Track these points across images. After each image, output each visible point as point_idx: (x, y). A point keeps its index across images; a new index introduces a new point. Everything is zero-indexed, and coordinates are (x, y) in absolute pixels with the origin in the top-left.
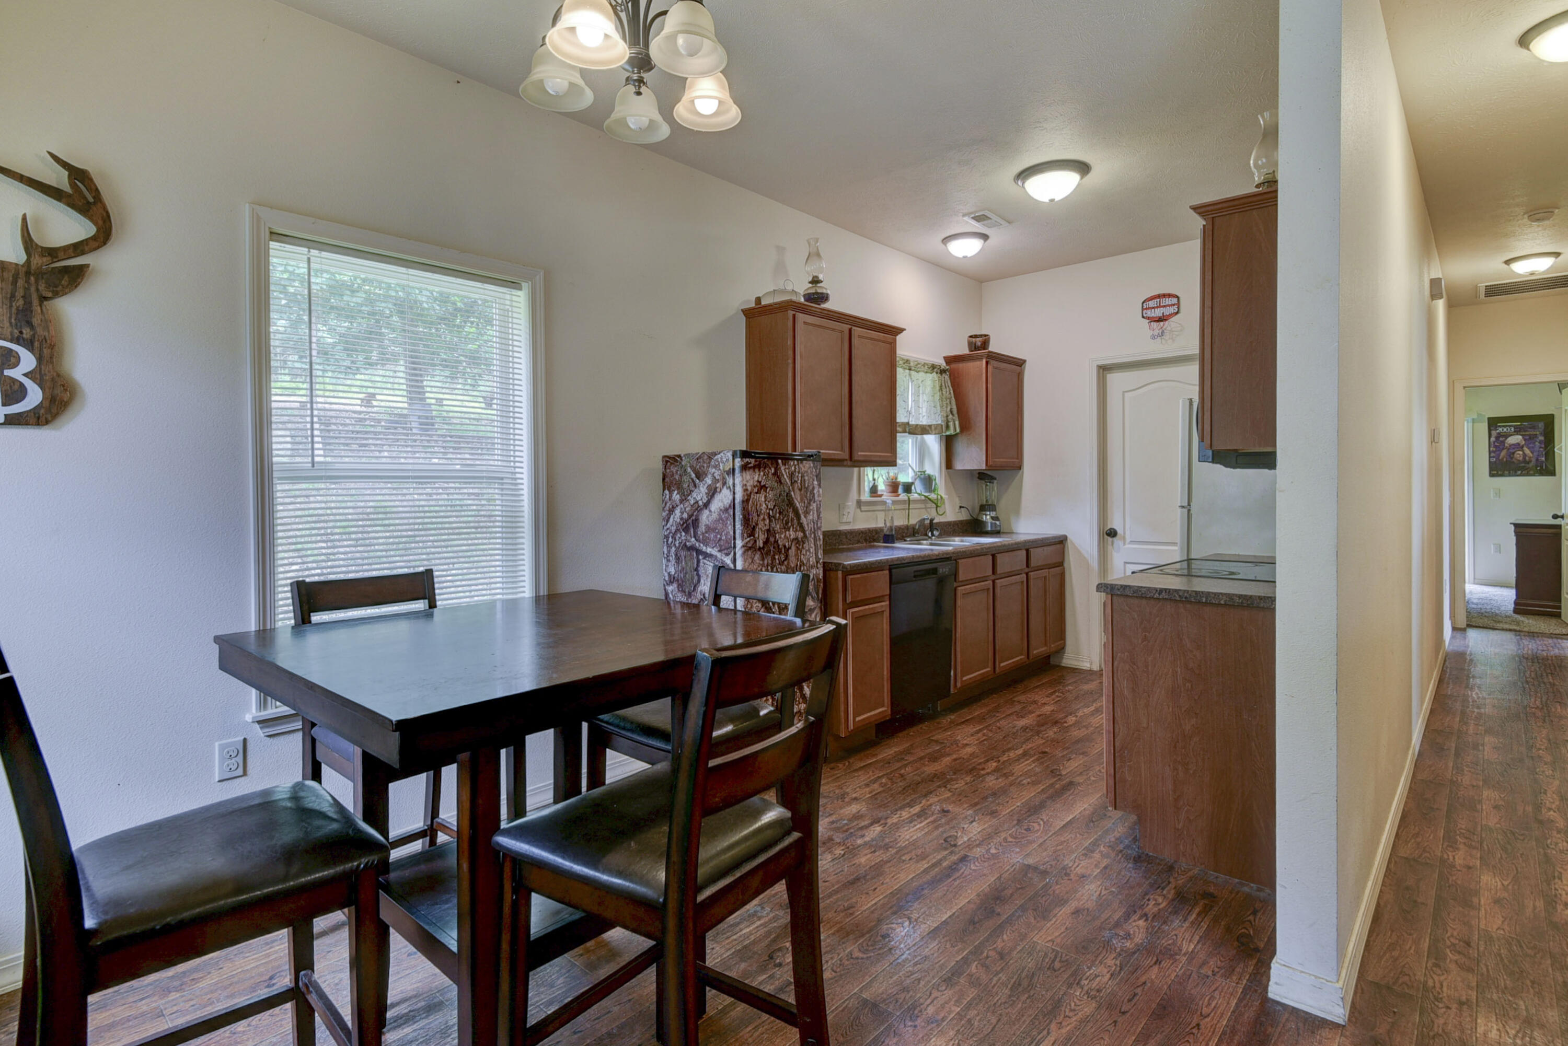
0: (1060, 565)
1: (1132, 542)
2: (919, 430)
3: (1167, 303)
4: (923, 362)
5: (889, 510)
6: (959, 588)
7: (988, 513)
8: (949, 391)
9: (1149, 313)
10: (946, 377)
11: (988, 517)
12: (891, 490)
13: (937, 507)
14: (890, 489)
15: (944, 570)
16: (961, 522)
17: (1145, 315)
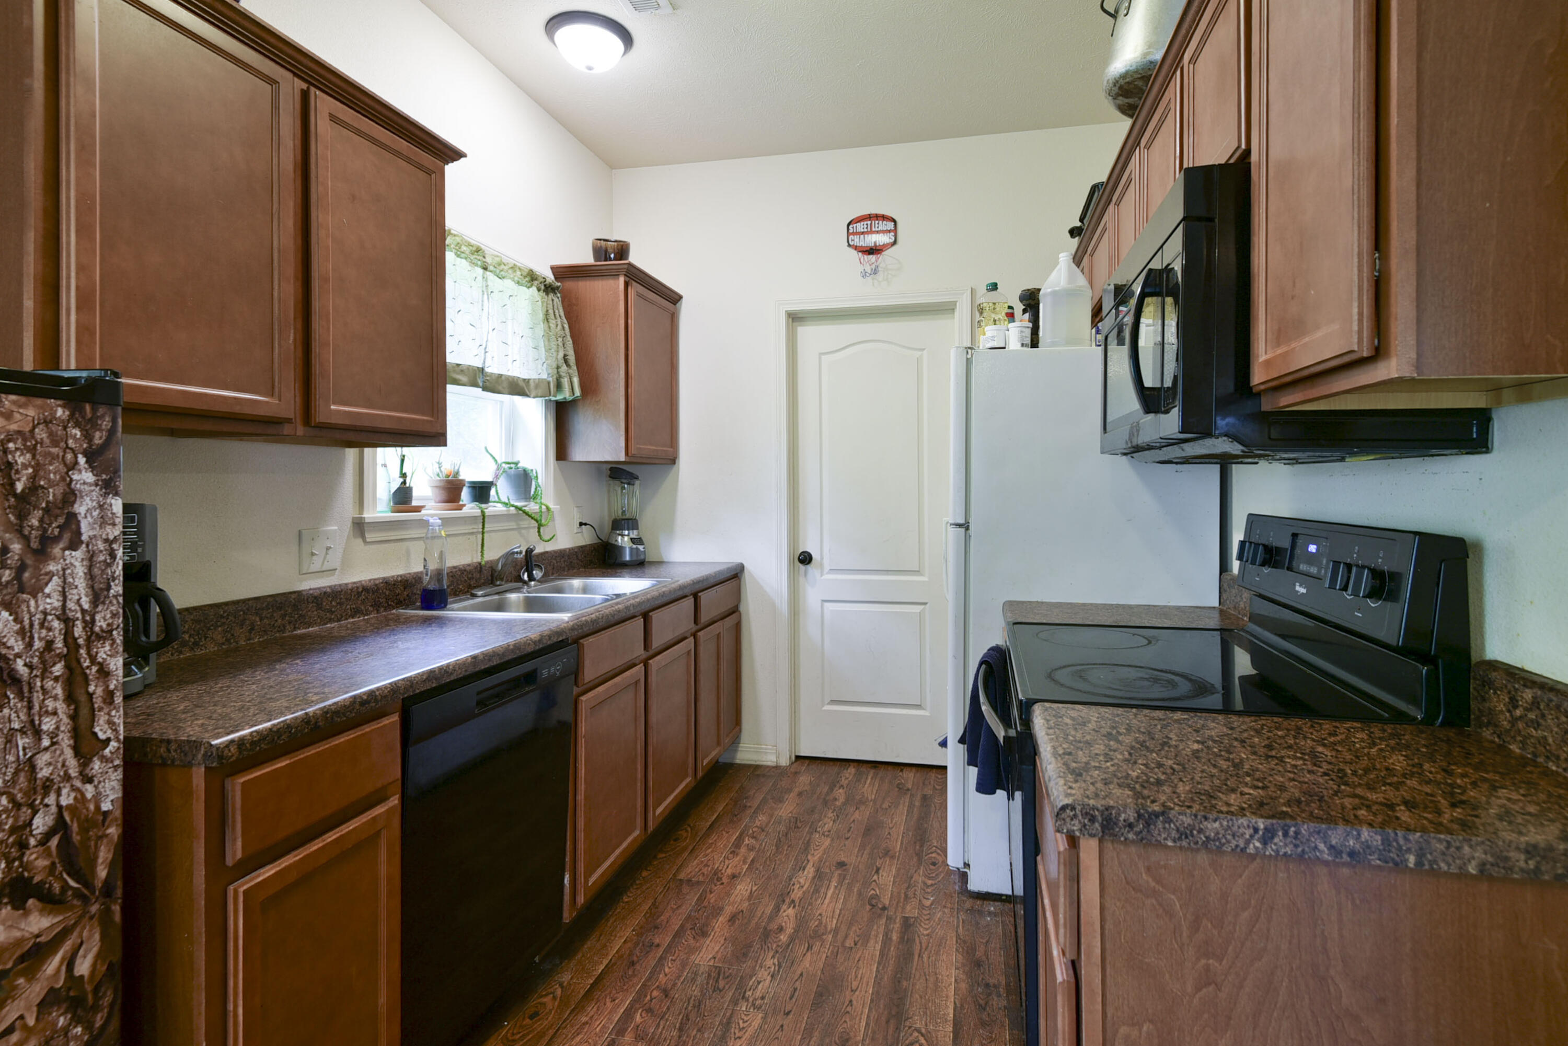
0: (734, 611)
1: (832, 571)
2: (505, 384)
3: (881, 228)
4: (512, 262)
5: (433, 538)
6: (583, 698)
7: (626, 532)
8: (560, 324)
9: (857, 241)
10: (556, 300)
11: (626, 538)
12: (444, 497)
13: (540, 526)
14: (442, 495)
15: (550, 669)
16: (582, 548)
17: (851, 243)
